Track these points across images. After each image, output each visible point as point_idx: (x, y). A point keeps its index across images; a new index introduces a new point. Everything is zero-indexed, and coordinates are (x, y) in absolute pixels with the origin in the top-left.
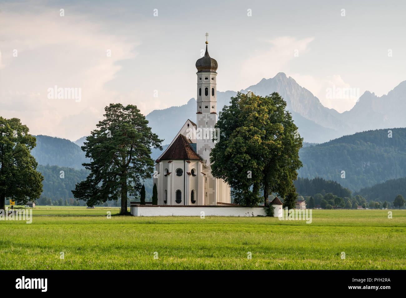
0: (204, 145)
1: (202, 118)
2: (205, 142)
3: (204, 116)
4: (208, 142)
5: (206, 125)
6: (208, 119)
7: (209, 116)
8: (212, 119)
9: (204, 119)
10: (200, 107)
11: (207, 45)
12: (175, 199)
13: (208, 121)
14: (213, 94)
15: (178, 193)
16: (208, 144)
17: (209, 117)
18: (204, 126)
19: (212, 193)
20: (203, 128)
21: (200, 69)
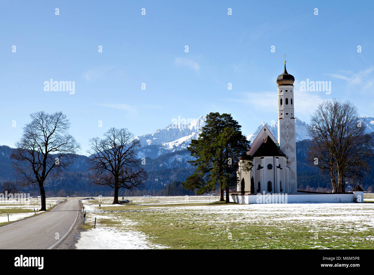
0: (285, 144)
1: (284, 122)
2: (286, 142)
4: (289, 142)
5: (287, 128)
6: (289, 123)
7: (289, 120)
8: (292, 123)
9: (285, 124)
10: (282, 114)
11: (285, 64)
12: (267, 189)
13: (288, 125)
14: (292, 103)
15: (269, 183)
16: (289, 144)
17: (289, 122)
18: (285, 129)
19: (293, 183)
20: (285, 131)
21: (281, 83)
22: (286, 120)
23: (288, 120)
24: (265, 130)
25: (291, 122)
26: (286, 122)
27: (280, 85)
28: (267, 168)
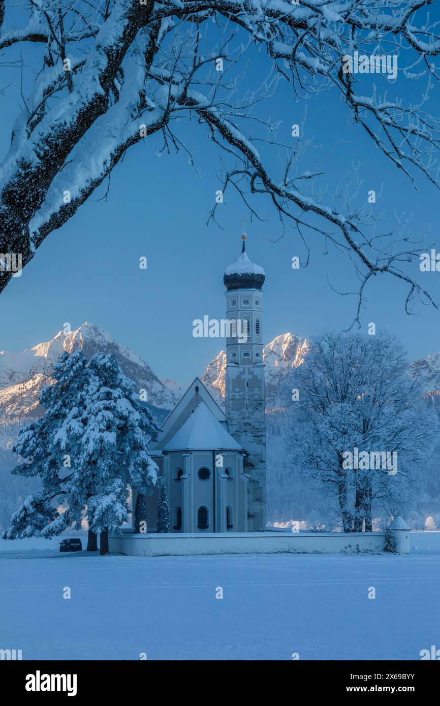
0: (242, 424)
1: (239, 374)
2: (245, 418)
3: (241, 370)
4: (250, 418)
5: (246, 388)
6: (250, 377)
7: (252, 370)
8: (256, 376)
9: (243, 377)
10: (234, 355)
11: (244, 242)
12: (197, 524)
13: (249, 380)
14: (258, 331)
15: (203, 513)
16: (250, 423)
17: (251, 373)
18: (243, 390)
19: (259, 511)
20: (241, 393)
21: (233, 284)
22: (244, 369)
23: (249, 368)
24: (197, 389)
25: (255, 374)
26: (243, 373)
27: (230, 289)
28: (197, 477)
